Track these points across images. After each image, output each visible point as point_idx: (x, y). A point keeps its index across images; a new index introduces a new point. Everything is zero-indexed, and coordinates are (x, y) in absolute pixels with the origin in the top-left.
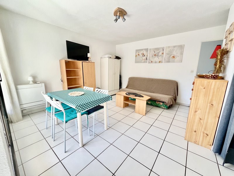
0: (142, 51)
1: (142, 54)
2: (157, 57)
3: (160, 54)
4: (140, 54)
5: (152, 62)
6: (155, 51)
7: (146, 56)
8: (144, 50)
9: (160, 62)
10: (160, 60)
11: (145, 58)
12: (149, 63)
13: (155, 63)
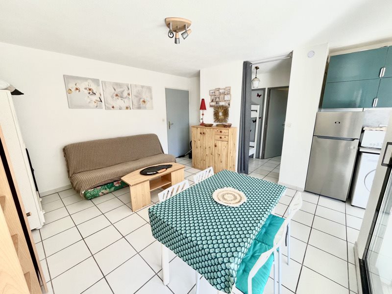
0: (86, 83)
1: (86, 89)
2: (120, 98)
3: (125, 94)
4: (82, 89)
5: (113, 107)
6: (115, 88)
7: (98, 95)
8: (89, 81)
9: (127, 108)
10: (127, 105)
11: (95, 98)
12: (107, 108)
13: (120, 109)
